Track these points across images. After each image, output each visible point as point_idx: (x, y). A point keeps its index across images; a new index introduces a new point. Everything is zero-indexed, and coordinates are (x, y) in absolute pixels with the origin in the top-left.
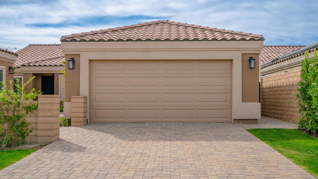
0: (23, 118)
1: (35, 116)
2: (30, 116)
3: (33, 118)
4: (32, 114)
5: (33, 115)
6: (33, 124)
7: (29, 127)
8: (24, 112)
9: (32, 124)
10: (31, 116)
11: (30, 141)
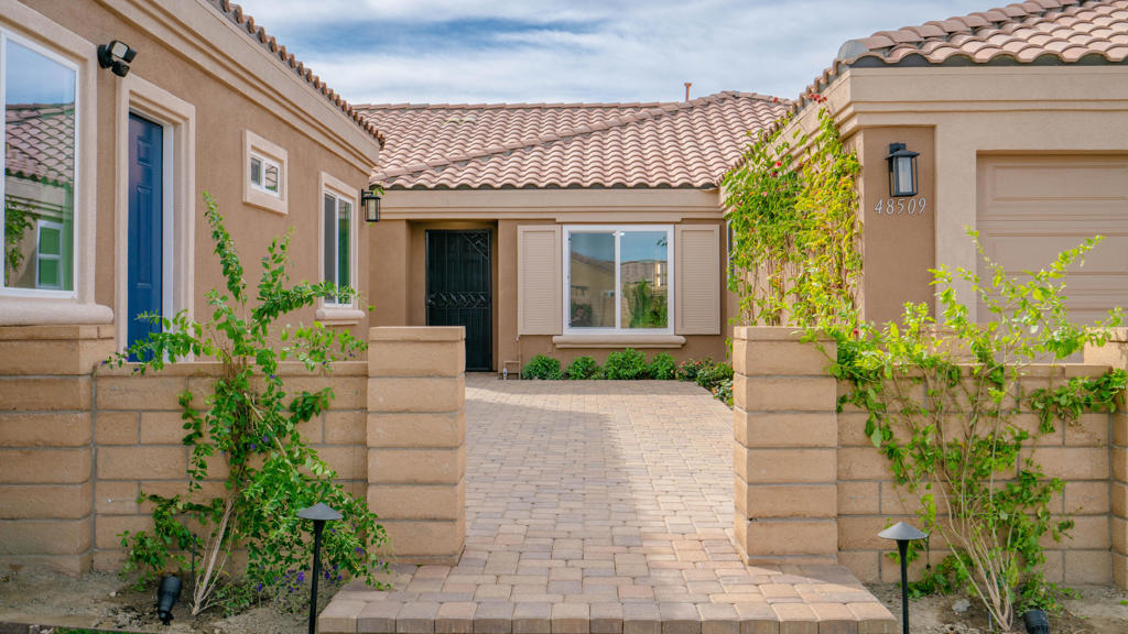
0: (1025, 453)
1: (1086, 441)
2: (1059, 441)
3: (1072, 453)
4: (1069, 432)
5: (1074, 436)
6: (1076, 484)
7: (1054, 503)
8: (1027, 423)
9: (1068, 485)
10: (1063, 445)
11: (1060, 579)
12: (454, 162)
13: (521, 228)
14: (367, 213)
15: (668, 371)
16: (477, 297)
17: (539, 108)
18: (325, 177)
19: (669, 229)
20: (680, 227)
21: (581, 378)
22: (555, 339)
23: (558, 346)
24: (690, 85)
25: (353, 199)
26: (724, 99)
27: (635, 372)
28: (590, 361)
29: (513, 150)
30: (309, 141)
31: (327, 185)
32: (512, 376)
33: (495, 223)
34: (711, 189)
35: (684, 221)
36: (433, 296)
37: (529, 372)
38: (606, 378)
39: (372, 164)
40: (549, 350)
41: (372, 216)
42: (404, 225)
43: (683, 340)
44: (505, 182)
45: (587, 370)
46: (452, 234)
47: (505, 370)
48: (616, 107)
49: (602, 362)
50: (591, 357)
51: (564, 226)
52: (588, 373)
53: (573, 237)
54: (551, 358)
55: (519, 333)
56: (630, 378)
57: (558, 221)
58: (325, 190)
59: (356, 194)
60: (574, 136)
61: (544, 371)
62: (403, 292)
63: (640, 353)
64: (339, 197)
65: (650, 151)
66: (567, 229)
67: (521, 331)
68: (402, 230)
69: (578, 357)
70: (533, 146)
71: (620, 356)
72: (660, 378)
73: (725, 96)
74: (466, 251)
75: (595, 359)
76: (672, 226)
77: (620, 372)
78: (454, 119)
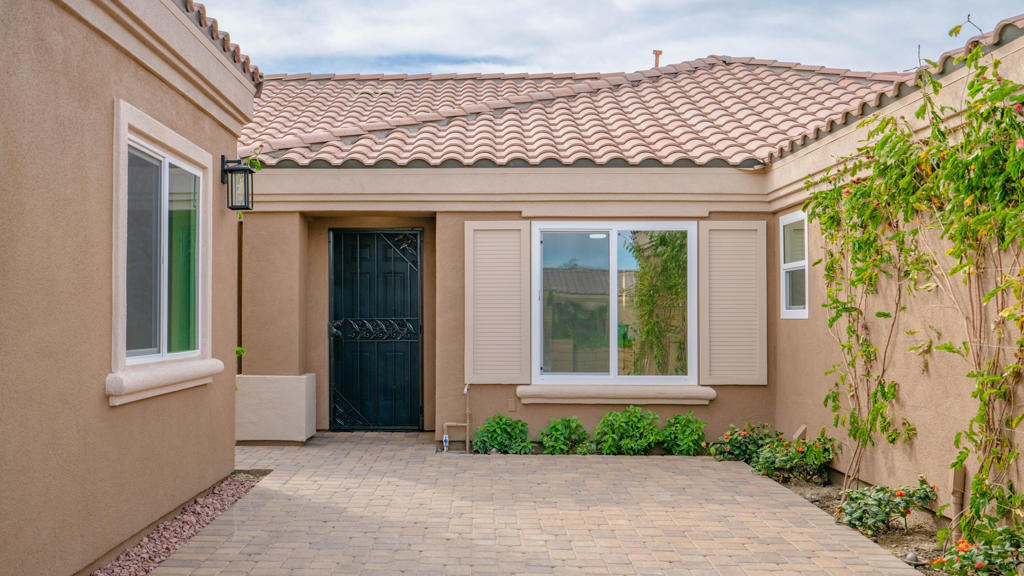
12: (370, 131)
13: (470, 226)
14: (230, 194)
15: (696, 442)
16: (402, 325)
17: (474, 79)
18: (128, 113)
19: (690, 227)
20: (706, 225)
21: (562, 452)
22: (520, 390)
23: (525, 401)
24: (660, 52)
25: (203, 168)
26: (713, 65)
27: (643, 443)
28: (574, 425)
29: (451, 118)
30: (84, 30)
31: (132, 128)
32: (458, 445)
33: (430, 219)
34: (757, 167)
35: (712, 215)
36: (339, 323)
37: (484, 442)
38: (599, 452)
39: (243, 119)
40: (512, 406)
41: (239, 200)
42: (296, 220)
43: (711, 393)
44: (446, 157)
45: (569, 439)
46: (367, 235)
47: (446, 437)
48: (571, 78)
49: (592, 426)
50: (575, 419)
51: (534, 223)
52: (572, 443)
53: (547, 239)
54: (515, 419)
55: (468, 381)
56: (636, 453)
57: (523, 215)
58: (125, 139)
59: (208, 159)
60: (532, 103)
61: (504, 439)
62: (295, 319)
63: (650, 414)
64: (169, 159)
65: (641, 121)
66: (538, 227)
67: (469, 379)
68: (295, 226)
69: (556, 419)
70: (478, 114)
71: (620, 418)
72: (681, 452)
73: (714, 61)
74: (387, 259)
75: (580, 422)
76: (695, 223)
77: (622, 442)
78: (368, 90)
